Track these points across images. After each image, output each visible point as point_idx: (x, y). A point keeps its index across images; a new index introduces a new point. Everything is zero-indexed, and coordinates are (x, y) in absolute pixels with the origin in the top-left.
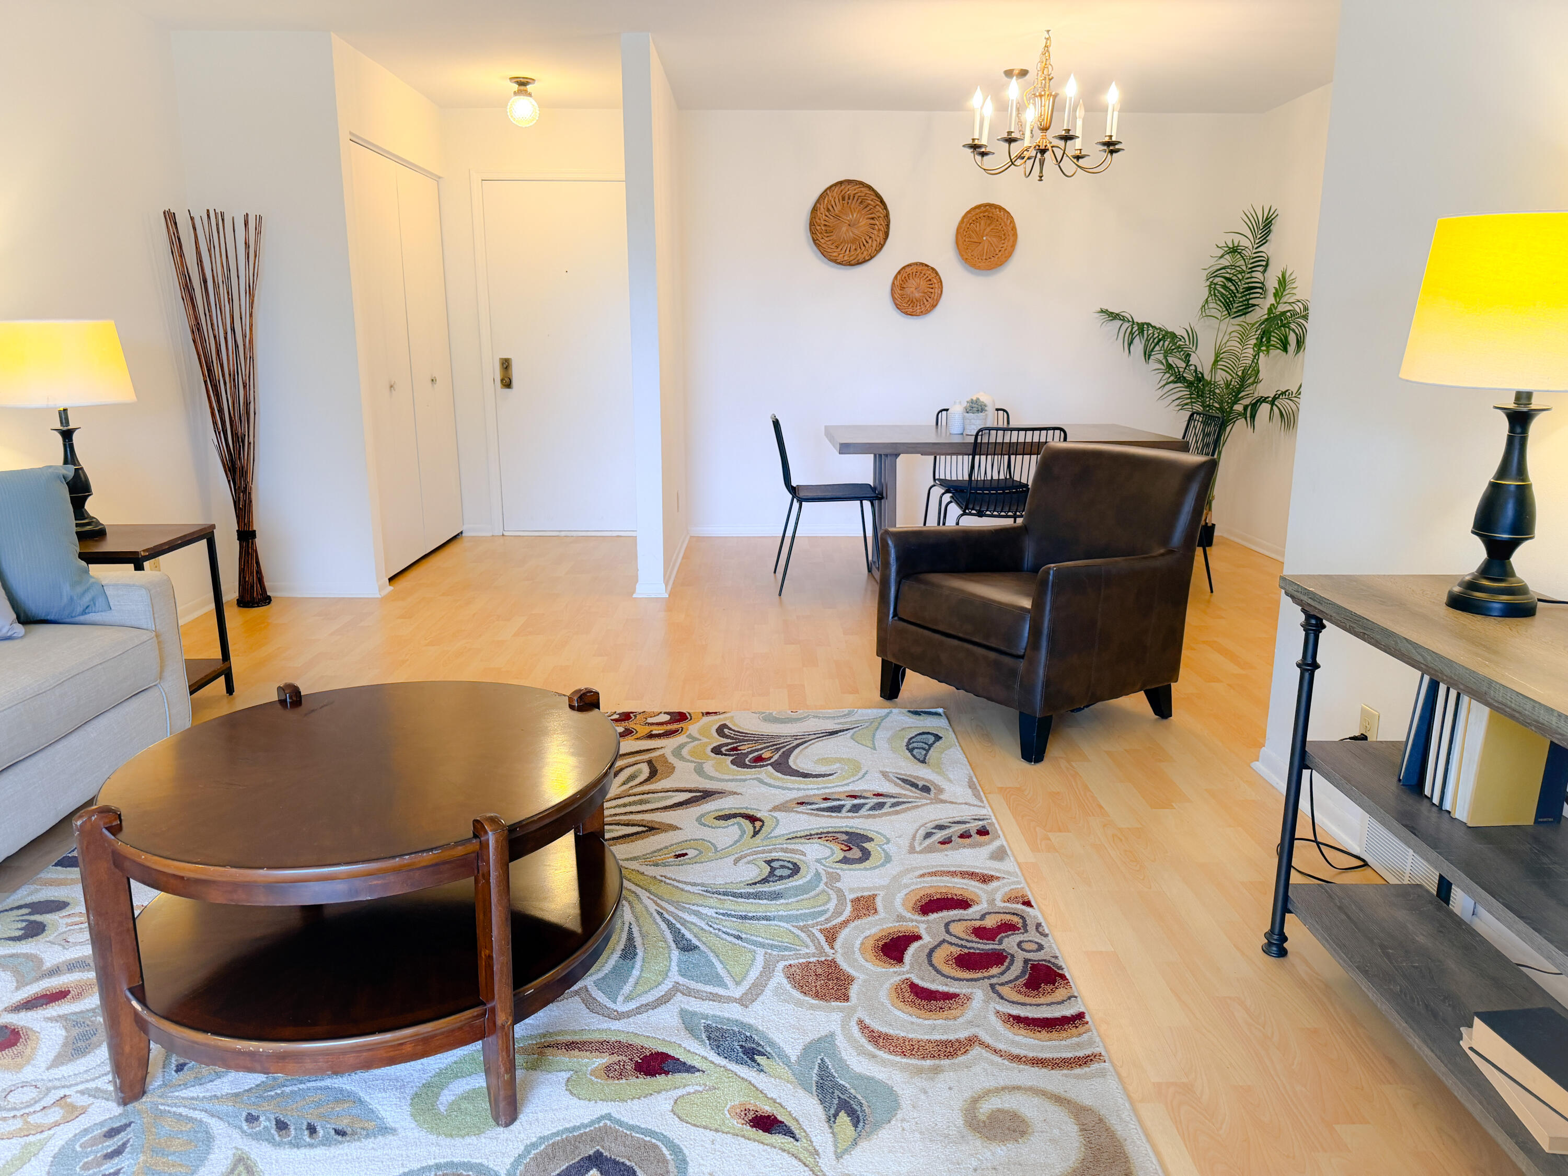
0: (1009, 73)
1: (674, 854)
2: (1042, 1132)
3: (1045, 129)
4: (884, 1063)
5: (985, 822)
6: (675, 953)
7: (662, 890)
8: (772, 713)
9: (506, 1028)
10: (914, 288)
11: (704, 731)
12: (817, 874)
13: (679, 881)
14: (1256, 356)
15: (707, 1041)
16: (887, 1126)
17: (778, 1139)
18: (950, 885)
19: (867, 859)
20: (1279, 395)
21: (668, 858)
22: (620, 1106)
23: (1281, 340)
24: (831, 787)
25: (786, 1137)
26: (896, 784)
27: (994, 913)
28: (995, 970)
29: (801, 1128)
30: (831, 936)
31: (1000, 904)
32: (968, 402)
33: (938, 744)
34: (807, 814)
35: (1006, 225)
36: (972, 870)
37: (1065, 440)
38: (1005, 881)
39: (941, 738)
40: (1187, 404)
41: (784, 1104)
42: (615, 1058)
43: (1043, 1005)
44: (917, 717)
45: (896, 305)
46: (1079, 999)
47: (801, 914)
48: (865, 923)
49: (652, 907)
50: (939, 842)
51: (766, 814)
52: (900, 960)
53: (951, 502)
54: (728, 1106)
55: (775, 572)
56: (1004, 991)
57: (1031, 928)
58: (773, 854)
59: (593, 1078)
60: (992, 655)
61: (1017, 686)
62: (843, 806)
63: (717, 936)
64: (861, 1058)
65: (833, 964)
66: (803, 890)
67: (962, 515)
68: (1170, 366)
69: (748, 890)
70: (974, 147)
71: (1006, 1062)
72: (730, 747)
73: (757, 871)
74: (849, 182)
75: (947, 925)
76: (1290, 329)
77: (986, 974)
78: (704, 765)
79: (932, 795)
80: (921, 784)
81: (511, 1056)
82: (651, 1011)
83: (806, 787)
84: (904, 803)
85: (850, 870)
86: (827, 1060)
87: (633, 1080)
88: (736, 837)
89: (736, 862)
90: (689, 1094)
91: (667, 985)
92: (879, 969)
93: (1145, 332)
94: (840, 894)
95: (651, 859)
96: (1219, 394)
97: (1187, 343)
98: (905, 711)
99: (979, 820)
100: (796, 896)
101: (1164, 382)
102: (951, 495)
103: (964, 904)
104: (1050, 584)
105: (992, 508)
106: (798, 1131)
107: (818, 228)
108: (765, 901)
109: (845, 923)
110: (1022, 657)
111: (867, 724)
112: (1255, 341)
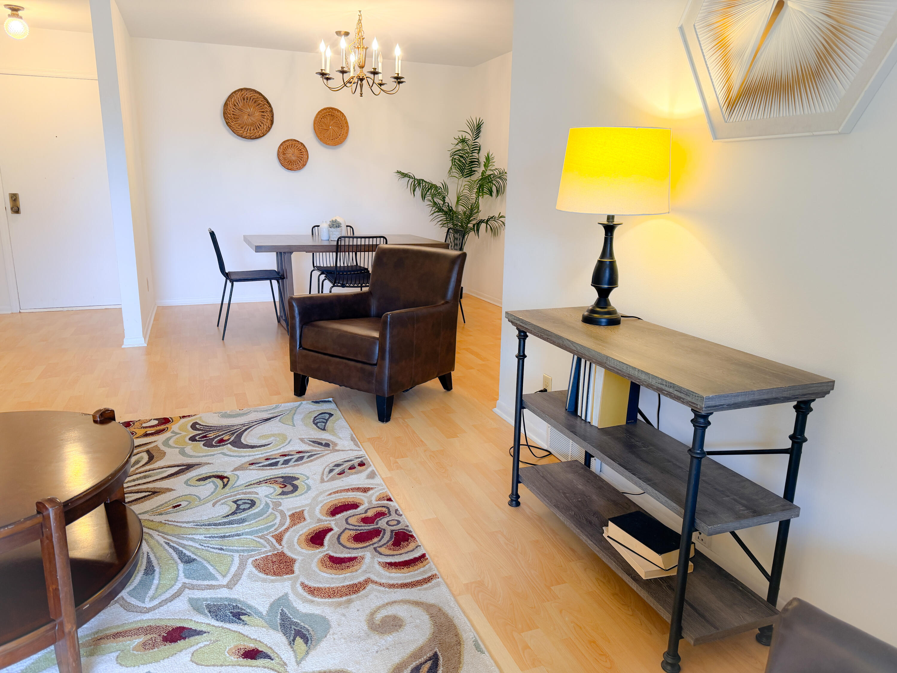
0: (338, 33)
1: (172, 506)
2: (410, 623)
3: (362, 67)
4: (319, 604)
5: (362, 459)
6: (181, 566)
7: (166, 529)
8: (227, 412)
9: (72, 633)
10: (291, 154)
11: (181, 428)
12: (267, 504)
13: (177, 522)
14: (477, 198)
15: (209, 614)
16: (324, 640)
17: (260, 662)
18: (346, 497)
19: (296, 490)
20: (490, 219)
21: (168, 509)
22: (156, 666)
23: (489, 190)
24: (270, 452)
25: (266, 659)
26: (309, 445)
27: (372, 508)
28: (375, 540)
29: (274, 652)
30: (279, 538)
31: (375, 503)
32: (330, 222)
33: (331, 418)
34: (257, 469)
35: (342, 120)
36: (358, 486)
37: (386, 243)
38: (376, 489)
39: (332, 415)
40: (445, 224)
41: (262, 641)
42: (149, 637)
43: (403, 553)
44: (318, 404)
45: (281, 164)
46: (421, 547)
47: (259, 529)
48: (299, 527)
49: (162, 541)
50: (338, 474)
51: (230, 473)
52: (321, 544)
53: (325, 279)
54: (227, 650)
55: (218, 326)
56: (382, 550)
57: (393, 513)
58: (238, 497)
59: (135, 652)
60: (359, 365)
61: (374, 381)
62: (278, 462)
63: (207, 550)
64: (305, 604)
65: (282, 554)
66: (259, 514)
67: (333, 287)
68: (435, 203)
69: (224, 520)
70: (323, 74)
71: (387, 589)
72: (201, 436)
73: (228, 508)
74: (247, 89)
75: (347, 520)
76: (493, 184)
77: (371, 543)
78: (185, 449)
79: (331, 448)
80: (324, 442)
81: (77, 650)
82: (169, 603)
83: (254, 454)
84: (315, 455)
85: (286, 498)
86: (285, 609)
87: (162, 648)
88: (212, 490)
89: (214, 505)
90: (201, 648)
91: (178, 585)
92: (310, 552)
93: (421, 184)
94: (282, 513)
95: (158, 511)
96: (460, 218)
97: (443, 191)
98: (310, 402)
99: (359, 458)
100: (255, 519)
101: (433, 212)
102: (325, 275)
103: (355, 506)
104: (389, 323)
105: (349, 282)
106: (273, 654)
107: (229, 116)
108: (236, 525)
109: (287, 529)
110: (376, 365)
111: (288, 412)
112: (476, 190)
